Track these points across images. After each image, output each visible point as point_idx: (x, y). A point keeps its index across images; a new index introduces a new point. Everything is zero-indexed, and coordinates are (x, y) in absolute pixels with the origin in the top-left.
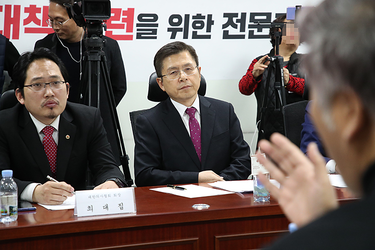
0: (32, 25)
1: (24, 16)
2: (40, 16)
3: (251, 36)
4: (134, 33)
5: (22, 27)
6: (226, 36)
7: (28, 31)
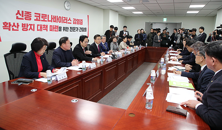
0: (44, 28)
1: (43, 27)
2: (45, 27)
3: (73, 31)
4: (58, 30)
5: (43, 29)
6: (70, 31)
7: (44, 29)
